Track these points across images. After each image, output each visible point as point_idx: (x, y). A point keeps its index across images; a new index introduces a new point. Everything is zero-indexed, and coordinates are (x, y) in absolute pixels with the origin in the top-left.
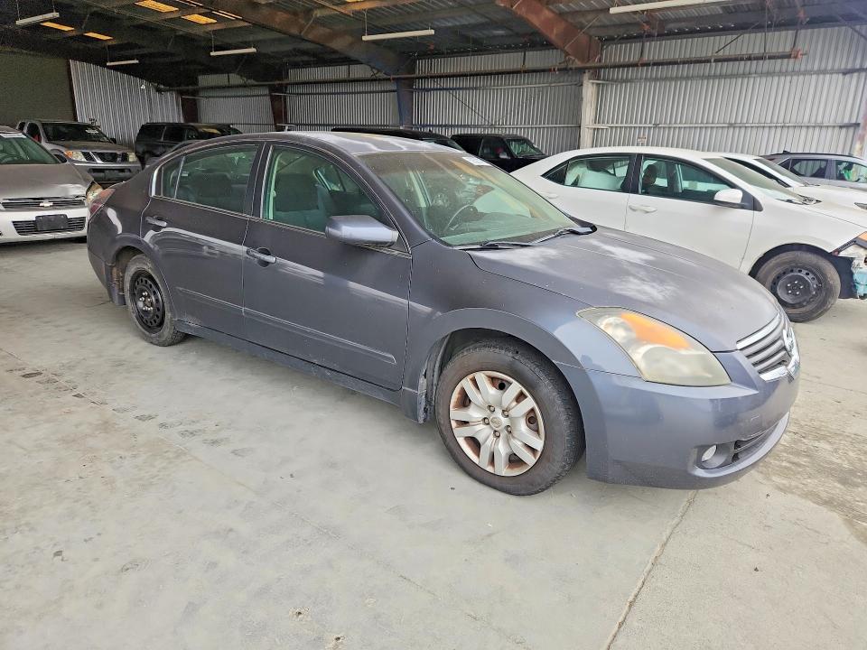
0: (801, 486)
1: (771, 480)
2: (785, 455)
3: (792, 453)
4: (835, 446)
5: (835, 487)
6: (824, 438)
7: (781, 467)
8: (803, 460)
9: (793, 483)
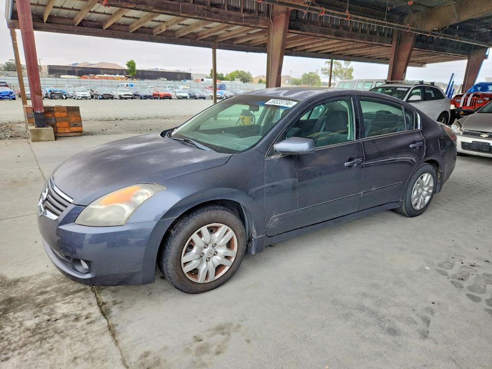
0: (34, 281)
1: (50, 275)
2: (53, 295)
3: (49, 299)
4: (23, 328)
5: (15, 293)
6: (35, 331)
7: (51, 285)
8: (40, 299)
9: (39, 280)
